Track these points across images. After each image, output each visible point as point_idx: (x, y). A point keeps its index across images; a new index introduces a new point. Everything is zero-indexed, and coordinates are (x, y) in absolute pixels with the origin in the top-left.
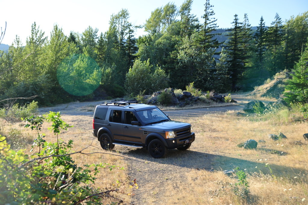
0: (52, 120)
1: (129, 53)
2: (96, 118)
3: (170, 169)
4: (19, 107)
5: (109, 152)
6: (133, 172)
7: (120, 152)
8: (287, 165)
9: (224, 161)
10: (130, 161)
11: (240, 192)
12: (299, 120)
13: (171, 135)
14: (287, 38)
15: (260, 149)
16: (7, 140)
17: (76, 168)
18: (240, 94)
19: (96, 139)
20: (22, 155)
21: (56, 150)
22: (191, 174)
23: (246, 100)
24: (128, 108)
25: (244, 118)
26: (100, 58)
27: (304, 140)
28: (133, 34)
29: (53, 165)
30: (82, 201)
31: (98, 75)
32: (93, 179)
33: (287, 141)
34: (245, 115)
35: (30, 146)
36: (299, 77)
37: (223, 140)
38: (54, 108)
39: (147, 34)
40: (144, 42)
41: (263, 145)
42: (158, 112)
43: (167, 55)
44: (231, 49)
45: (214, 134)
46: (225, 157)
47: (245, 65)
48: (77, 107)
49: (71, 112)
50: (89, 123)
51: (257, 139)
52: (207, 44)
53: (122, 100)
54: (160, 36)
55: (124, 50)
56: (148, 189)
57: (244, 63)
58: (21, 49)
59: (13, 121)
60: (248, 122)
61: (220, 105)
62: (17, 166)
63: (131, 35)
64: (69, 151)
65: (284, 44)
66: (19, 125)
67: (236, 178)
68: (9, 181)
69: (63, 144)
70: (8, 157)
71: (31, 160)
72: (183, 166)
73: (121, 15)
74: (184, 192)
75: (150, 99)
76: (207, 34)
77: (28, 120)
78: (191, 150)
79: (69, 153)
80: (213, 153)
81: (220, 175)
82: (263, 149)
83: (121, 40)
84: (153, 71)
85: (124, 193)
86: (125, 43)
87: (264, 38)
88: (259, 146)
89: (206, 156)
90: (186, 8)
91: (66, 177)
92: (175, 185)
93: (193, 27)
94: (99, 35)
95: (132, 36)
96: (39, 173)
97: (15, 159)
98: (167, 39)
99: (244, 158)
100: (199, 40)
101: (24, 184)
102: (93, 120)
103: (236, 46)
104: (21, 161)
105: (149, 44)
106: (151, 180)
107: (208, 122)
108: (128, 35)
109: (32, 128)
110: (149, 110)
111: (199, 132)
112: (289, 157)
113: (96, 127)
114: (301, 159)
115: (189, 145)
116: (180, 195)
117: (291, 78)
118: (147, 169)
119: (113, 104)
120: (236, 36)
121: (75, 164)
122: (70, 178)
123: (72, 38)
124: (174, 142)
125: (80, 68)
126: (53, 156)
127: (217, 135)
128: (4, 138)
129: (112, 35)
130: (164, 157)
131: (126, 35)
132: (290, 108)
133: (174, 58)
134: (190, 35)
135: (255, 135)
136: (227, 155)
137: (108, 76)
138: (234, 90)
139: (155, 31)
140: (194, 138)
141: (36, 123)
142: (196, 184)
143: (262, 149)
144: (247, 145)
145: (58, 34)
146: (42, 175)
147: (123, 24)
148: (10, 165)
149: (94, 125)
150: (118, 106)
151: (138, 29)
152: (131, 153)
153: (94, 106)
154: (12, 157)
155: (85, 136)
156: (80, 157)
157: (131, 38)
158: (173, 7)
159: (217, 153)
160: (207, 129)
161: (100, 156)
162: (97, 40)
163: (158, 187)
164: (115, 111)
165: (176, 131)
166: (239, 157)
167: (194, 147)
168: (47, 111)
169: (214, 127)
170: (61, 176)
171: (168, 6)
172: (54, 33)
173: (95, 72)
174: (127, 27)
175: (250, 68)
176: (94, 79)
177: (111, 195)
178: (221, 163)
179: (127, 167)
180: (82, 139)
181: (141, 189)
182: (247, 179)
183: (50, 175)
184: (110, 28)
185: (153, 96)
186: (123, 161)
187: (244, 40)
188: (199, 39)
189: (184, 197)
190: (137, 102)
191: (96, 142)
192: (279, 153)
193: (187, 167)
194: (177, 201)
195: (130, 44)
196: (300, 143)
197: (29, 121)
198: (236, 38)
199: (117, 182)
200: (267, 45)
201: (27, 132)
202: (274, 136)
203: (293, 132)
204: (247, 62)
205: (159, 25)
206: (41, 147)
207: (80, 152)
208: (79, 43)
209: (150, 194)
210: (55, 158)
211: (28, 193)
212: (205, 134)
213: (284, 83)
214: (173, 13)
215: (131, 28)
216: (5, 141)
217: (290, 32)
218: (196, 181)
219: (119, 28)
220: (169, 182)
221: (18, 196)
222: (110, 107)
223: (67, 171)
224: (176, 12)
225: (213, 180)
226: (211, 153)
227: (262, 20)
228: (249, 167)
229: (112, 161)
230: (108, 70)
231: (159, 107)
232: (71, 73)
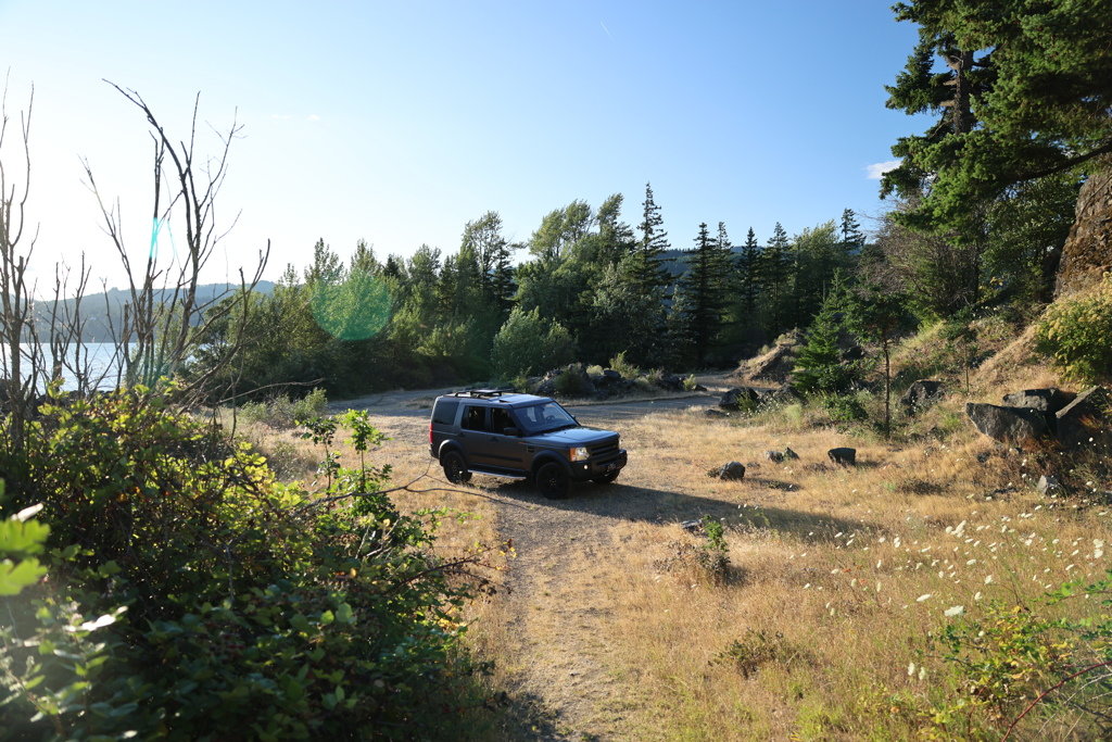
0: (353, 426)
1: (499, 296)
2: (435, 422)
3: (579, 519)
4: (291, 401)
5: (460, 488)
6: (507, 526)
7: (482, 488)
8: (799, 510)
9: (683, 504)
10: (502, 506)
11: (712, 561)
12: (821, 425)
13: (580, 454)
14: (798, 269)
15: (749, 480)
16: (270, 463)
17: (398, 517)
18: (713, 374)
19: (437, 463)
20: (296, 492)
21: (359, 483)
22: (618, 529)
23: (724, 386)
24: (498, 402)
25: (722, 420)
26: (446, 306)
27: (830, 461)
28: (507, 259)
29: (354, 513)
30: (410, 580)
31: (440, 337)
32: (431, 538)
33: (800, 464)
34: (723, 415)
35: (312, 474)
36: (821, 343)
37: (681, 463)
38: (356, 402)
39: (534, 258)
40: (528, 275)
41: (755, 471)
42: (556, 409)
43: (574, 299)
44: (695, 289)
45: (664, 453)
46: (685, 495)
47: (721, 319)
48: (400, 400)
49: (388, 409)
50: (423, 432)
51: (743, 461)
52: (651, 278)
53: (485, 387)
54: (560, 262)
55: (490, 290)
56: (536, 558)
57: (720, 315)
58: (296, 289)
59: (281, 426)
60: (728, 428)
61: (675, 395)
62: (287, 512)
63: (503, 261)
64: (384, 485)
65: (792, 280)
66: (293, 435)
67: (705, 535)
68: (273, 540)
69: (374, 471)
70: (271, 496)
71: (312, 501)
72: (604, 514)
73: (486, 224)
74: (605, 563)
75: (540, 383)
76: (650, 259)
77: (308, 425)
78: (619, 483)
79: (384, 490)
80: (662, 489)
81: (674, 531)
82: (755, 480)
83: (486, 270)
84: (546, 329)
85: (489, 566)
86: (492, 276)
87: (756, 268)
88: (748, 473)
89: (648, 495)
90: (611, 209)
91: (379, 535)
92: (588, 550)
93: (623, 246)
94: (442, 260)
95: (505, 262)
96: (328, 527)
97: (284, 499)
98: (572, 268)
99: (720, 498)
100: (633, 271)
101: (301, 547)
102: (430, 425)
103: (703, 283)
104: (295, 504)
105: (539, 279)
106: (543, 542)
107: (651, 429)
108: (499, 261)
109: (316, 440)
110: (539, 406)
111: (635, 448)
112: (802, 493)
113: (435, 440)
114: (824, 498)
115: (615, 473)
116: (598, 570)
117: (806, 344)
118: (534, 520)
119: (468, 395)
120: (704, 264)
121: (396, 509)
122: (385, 537)
123: (392, 268)
124: (586, 467)
125: (406, 324)
126: (355, 494)
127: (668, 455)
128: (263, 459)
129: (467, 261)
130: (567, 498)
131: (494, 261)
132: (804, 401)
133: (587, 304)
134: (616, 260)
135: (741, 454)
136: (687, 492)
138: (702, 367)
139: (550, 254)
140: (626, 459)
141: (323, 432)
142: (628, 548)
143: (753, 480)
144: (725, 473)
145: (365, 259)
146: (333, 530)
147: (488, 240)
148: (274, 510)
149: (432, 434)
150: (479, 397)
151: (518, 250)
152: (504, 489)
153: (433, 399)
154: (278, 496)
155: (415, 456)
156: (406, 497)
157: (503, 268)
158: (585, 208)
159: (668, 489)
160: (650, 443)
161: (443, 495)
162: (438, 271)
163: (556, 555)
165: (591, 446)
166: (711, 496)
167: (626, 476)
168: (344, 409)
169: (664, 439)
170: (370, 534)
171: (574, 205)
172: (358, 258)
173: (435, 333)
174: (496, 245)
175: (731, 323)
176: (433, 346)
177: (466, 569)
178: (676, 507)
179: (495, 517)
180: (410, 462)
181: (523, 558)
182: (725, 538)
183: (349, 531)
184: (463, 247)
185: (546, 378)
186: (487, 504)
187: (718, 272)
188: (634, 269)
189: (605, 574)
190: (515, 391)
191: (436, 467)
192: (784, 487)
193: (612, 516)
194: (591, 581)
195: (502, 278)
196: (822, 468)
197: (310, 426)
198: (703, 268)
199: (476, 545)
200: (763, 282)
201: (307, 447)
202: (775, 454)
203: (810, 447)
204: (725, 314)
205: (558, 243)
206: (332, 477)
207: (405, 488)
208: (405, 277)
209: (540, 568)
210: (358, 499)
211: (309, 564)
212: (646, 452)
213: (793, 354)
214: (584, 219)
215: (504, 247)
216: (265, 466)
217: (803, 257)
218: (630, 542)
219: (481, 248)
220: (577, 544)
221: (292, 569)
222: (462, 400)
223: (379, 524)
224: (589, 218)
225: (660, 540)
226: (657, 489)
227: (751, 234)
228: (730, 514)
229: (466, 504)
230: (460, 329)
231: (557, 400)
232: (389, 334)
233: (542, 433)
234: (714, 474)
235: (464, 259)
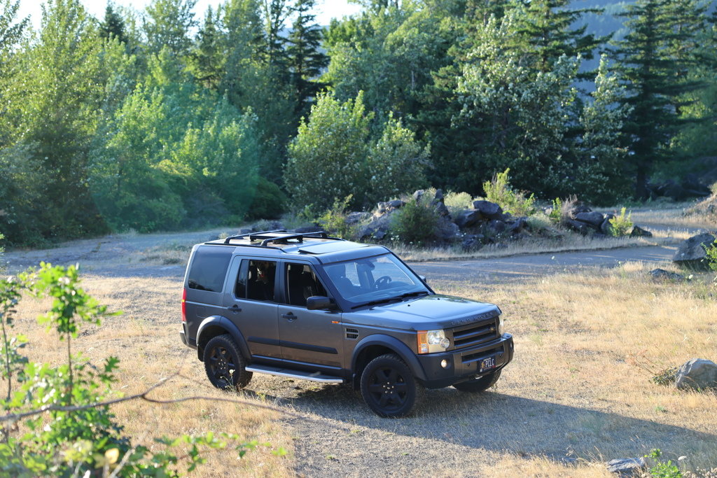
0: (53, 292)
1: (298, 75)
2: (191, 285)
3: (432, 452)
5: (233, 396)
6: (311, 462)
7: (268, 397)
9: (610, 430)
13: (434, 342)
17: (130, 447)
18: (663, 208)
19: (194, 355)
21: (63, 388)
22: (499, 469)
23: (682, 228)
24: (296, 253)
25: (679, 287)
26: (207, 92)
28: (310, 12)
29: (53, 440)
31: (198, 145)
34: (681, 278)
37: (606, 360)
38: (53, 252)
40: (347, 39)
42: (393, 266)
43: (424, 80)
44: (635, 61)
45: (577, 341)
46: (613, 415)
47: (680, 113)
48: (131, 249)
49: (109, 264)
50: (169, 303)
52: (556, 43)
53: (275, 228)
54: (401, 16)
55: (282, 64)
57: (678, 105)
60: (690, 301)
61: (596, 244)
63: (304, 14)
64: (105, 392)
69: (88, 368)
72: (476, 444)
75: (366, 223)
76: (556, 10)
78: (500, 391)
79: (105, 400)
80: (574, 403)
81: (595, 475)
83: (274, 31)
84: (375, 131)
86: (286, 40)
89: (550, 412)
95: (308, 17)
96: (6, 466)
98: (425, 27)
99: (676, 421)
100: (527, 31)
102: (181, 292)
103: (649, 50)
105: (364, 46)
107: (555, 301)
108: (296, 14)
110: (365, 261)
111: (527, 332)
113: (192, 314)
115: (492, 375)
118: (355, 453)
119: (247, 241)
120: (651, 15)
123: (114, 26)
124: (444, 364)
125: (140, 122)
126: (55, 408)
127: (585, 345)
130: (411, 415)
131: (288, 15)
133: (446, 89)
134: (499, 13)
135: (713, 346)
136: (617, 410)
137: (230, 150)
138: (643, 195)
139: (383, 2)
140: (511, 350)
144: (684, 380)
145: (66, 9)
146: (16, 471)
149: (186, 307)
150: (265, 245)
152: (307, 399)
153: (186, 248)
155: (155, 345)
156: (139, 414)
157: (304, 26)
159: (585, 403)
160: (553, 324)
161: (203, 410)
162: (194, 30)
164: (254, 265)
165: (454, 329)
166: (661, 418)
167: (512, 381)
168: (33, 263)
169: (576, 318)
170: (82, 475)
173: (190, 136)
175: (697, 121)
176: (188, 159)
178: (598, 436)
179: (291, 447)
180: (147, 354)
183: (45, 473)
185: (377, 214)
186: (277, 426)
187: (677, 30)
188: (528, 28)
190: (325, 236)
191: (192, 363)
193: (488, 447)
195: (302, 45)
198: (649, 24)
204: (688, 104)
206: (14, 380)
207: (143, 396)
208: (136, 39)
210: (61, 416)
212: (546, 339)
222: (238, 250)
223: (98, 457)
226: (565, 403)
228: (694, 450)
229: (242, 425)
230: (232, 130)
231: (395, 251)
232: (110, 138)
233: (370, 305)
234: (665, 379)
235: (238, 11)
